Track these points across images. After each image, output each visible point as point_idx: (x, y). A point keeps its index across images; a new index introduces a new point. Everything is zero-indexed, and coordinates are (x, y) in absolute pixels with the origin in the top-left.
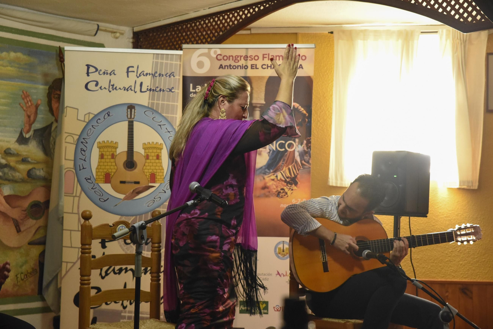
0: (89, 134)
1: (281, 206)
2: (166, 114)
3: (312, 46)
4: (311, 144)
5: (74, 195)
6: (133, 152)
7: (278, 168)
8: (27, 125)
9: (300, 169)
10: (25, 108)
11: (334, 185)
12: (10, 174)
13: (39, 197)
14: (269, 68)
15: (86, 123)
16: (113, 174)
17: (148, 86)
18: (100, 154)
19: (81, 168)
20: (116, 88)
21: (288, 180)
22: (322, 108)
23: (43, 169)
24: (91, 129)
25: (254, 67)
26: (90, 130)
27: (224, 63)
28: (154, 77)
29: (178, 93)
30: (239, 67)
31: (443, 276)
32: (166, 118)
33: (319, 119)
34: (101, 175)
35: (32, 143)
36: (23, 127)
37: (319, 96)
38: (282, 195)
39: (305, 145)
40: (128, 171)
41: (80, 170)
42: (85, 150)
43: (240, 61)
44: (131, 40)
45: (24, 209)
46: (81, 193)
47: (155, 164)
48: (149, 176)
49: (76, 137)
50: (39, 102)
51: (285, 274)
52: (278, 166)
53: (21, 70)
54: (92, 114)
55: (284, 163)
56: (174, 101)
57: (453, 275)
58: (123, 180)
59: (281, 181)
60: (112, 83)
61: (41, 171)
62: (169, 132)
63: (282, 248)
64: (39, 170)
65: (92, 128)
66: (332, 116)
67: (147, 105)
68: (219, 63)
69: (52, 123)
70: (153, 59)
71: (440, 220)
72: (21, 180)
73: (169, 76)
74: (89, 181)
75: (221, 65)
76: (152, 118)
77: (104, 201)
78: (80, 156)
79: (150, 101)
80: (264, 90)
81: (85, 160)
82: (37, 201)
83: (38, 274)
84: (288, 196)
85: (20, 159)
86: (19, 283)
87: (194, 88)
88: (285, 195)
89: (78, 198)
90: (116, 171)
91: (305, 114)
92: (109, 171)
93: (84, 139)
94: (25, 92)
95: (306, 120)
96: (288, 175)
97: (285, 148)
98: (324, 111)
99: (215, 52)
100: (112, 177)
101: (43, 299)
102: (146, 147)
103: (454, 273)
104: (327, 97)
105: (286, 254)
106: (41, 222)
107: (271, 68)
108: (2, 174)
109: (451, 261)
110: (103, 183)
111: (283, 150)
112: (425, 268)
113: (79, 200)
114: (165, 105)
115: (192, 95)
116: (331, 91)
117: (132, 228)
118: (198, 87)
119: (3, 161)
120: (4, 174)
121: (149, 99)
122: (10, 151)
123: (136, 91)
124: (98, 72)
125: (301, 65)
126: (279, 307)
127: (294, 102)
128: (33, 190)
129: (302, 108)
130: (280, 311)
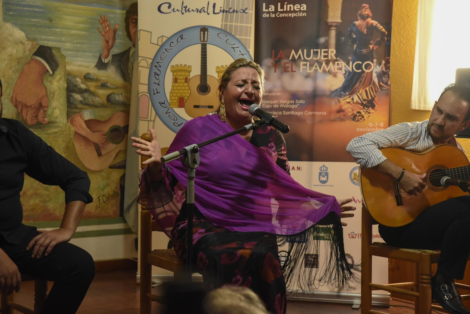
0: (162, 58)
1: (357, 130)
2: (239, 36)
4: (390, 64)
5: (149, 119)
6: (206, 76)
7: (354, 90)
8: (106, 51)
9: (377, 91)
10: (103, 33)
11: (417, 108)
12: (90, 99)
13: (118, 121)
15: (159, 47)
16: (186, 98)
17: (221, 8)
18: (173, 78)
19: (155, 92)
20: (188, 10)
21: (365, 103)
22: (406, 28)
23: (122, 94)
26: (163, 53)
29: (252, 13)
32: (240, 40)
33: (402, 40)
34: (175, 100)
35: (111, 68)
36: (102, 53)
37: (402, 16)
38: (358, 119)
39: (384, 66)
40: (202, 96)
41: (154, 94)
42: (159, 74)
45: (104, 134)
46: (155, 117)
49: (150, 61)
50: (117, 27)
51: (360, 200)
52: (354, 88)
54: (166, 37)
55: (361, 84)
56: (247, 22)
58: (197, 104)
59: (357, 104)
60: (184, 5)
61: (121, 96)
62: (243, 55)
63: (358, 174)
64: (118, 94)
65: (165, 52)
66: (416, 36)
67: (220, 27)
69: (130, 48)
72: (101, 105)
74: (163, 105)
76: (226, 40)
77: (178, 125)
78: (154, 80)
79: (224, 23)
80: (341, 8)
81: (158, 84)
82: (117, 126)
83: (119, 197)
84: (364, 120)
85: (99, 84)
86: (101, 206)
87: (267, 8)
88: (361, 119)
89: (152, 122)
90: (190, 95)
91: (384, 32)
92: (182, 95)
93: (157, 62)
94: (103, 17)
95: (385, 39)
96: (365, 98)
97: (362, 69)
98: (407, 31)
100: (185, 102)
101: (125, 221)
102: (220, 70)
104: (411, 16)
106: (121, 146)
108: (83, 98)
110: (177, 108)
111: (360, 71)
113: (154, 124)
114: (239, 27)
115: (265, 15)
116: (416, 10)
117: (184, 151)
118: (272, 7)
119: (83, 86)
120: (85, 99)
121: (222, 21)
122: (89, 76)
123: (209, 13)
126: (354, 234)
127: (373, 19)
128: (112, 115)
129: (381, 26)
130: (355, 238)
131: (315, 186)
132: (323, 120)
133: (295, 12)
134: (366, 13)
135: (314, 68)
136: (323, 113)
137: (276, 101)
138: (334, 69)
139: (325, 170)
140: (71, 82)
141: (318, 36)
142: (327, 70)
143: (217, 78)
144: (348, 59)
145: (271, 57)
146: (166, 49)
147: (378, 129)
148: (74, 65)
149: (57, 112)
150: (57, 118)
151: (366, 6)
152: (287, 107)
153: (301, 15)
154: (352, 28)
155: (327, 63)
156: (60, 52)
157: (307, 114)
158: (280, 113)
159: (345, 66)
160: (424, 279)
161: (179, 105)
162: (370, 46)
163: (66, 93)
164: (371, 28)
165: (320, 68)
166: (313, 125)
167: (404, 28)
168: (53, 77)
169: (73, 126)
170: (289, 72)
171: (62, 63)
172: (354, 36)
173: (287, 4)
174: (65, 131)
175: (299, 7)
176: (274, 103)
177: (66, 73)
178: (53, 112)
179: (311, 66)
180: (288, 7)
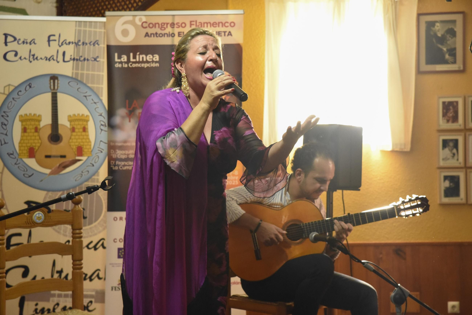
0: (10, 107)
2: (91, 84)
3: (241, 12)
6: (58, 125)
15: (5, 96)
16: (37, 148)
17: (71, 56)
18: (22, 128)
19: (3, 143)
20: (37, 58)
25: (181, 34)
26: (10, 103)
27: (150, 31)
28: (77, 46)
29: (103, 62)
30: (166, 35)
31: (377, 239)
32: (92, 88)
34: (25, 150)
37: (251, 61)
40: (53, 145)
41: (2, 145)
42: (6, 124)
43: (166, 29)
44: (55, 5)
46: (3, 169)
47: (81, 137)
48: (76, 149)
54: (12, 86)
56: (99, 71)
57: (387, 237)
58: (49, 154)
60: (32, 53)
62: (95, 103)
65: (13, 101)
66: (264, 80)
67: (70, 75)
68: (145, 31)
70: (76, 26)
71: (373, 183)
73: (93, 45)
74: (11, 156)
75: (147, 33)
76: (77, 89)
77: (28, 176)
78: (1, 130)
79: (74, 71)
81: (6, 135)
87: (119, 57)
89: (0, 174)
90: (41, 145)
92: (33, 145)
93: (4, 112)
98: (256, 76)
99: (140, 20)
100: (36, 152)
102: (71, 119)
103: (388, 235)
104: (259, 61)
110: (27, 158)
113: (2, 176)
114: (90, 75)
115: (117, 65)
116: (263, 56)
118: (124, 57)
121: (73, 69)
123: (58, 61)
124: (16, 42)
125: (230, 32)
133: (147, 62)
147: (233, 177)
153: (154, 65)
167: (253, 73)
173: (139, 55)
175: (151, 57)
176: (129, 153)
180: (141, 57)
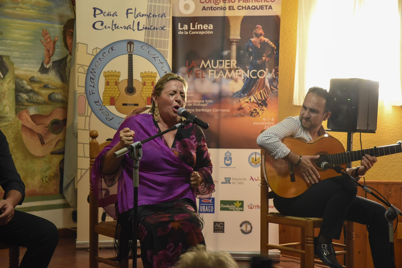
0: (96, 65)
1: (254, 124)
2: (159, 48)
4: (279, 72)
5: (86, 115)
6: (133, 80)
7: (251, 92)
8: (47, 58)
9: (269, 93)
10: (45, 44)
11: (298, 104)
12: (35, 97)
13: (58, 116)
14: (244, 9)
15: (94, 57)
16: (116, 98)
17: (144, 25)
18: (106, 82)
19: (91, 93)
20: (118, 27)
21: (259, 102)
22: (288, 41)
23: (60, 93)
24: (98, 61)
25: (231, 8)
27: (206, 5)
28: (149, 17)
29: (169, 30)
30: (219, 9)
31: (388, 178)
32: (159, 51)
33: (285, 50)
34: (107, 99)
35: (52, 72)
36: (44, 60)
37: (285, 31)
38: (255, 115)
39: (274, 73)
40: (129, 96)
41: (90, 95)
42: (94, 78)
43: (219, 3)
45: (46, 126)
46: (91, 114)
47: (150, 90)
48: (146, 99)
49: (86, 68)
50: (56, 39)
51: (257, 179)
52: (251, 91)
53: (42, 12)
54: (99, 48)
55: (257, 88)
56: (165, 37)
57: (396, 177)
58: (125, 103)
59: (253, 103)
60: (114, 23)
61: (60, 95)
62: (162, 63)
63: (255, 158)
64: (58, 94)
66: (296, 47)
67: (143, 41)
68: (202, 5)
69: (67, 56)
70: (148, 2)
71: (385, 133)
72: (43, 103)
73: (161, 17)
74: (97, 103)
75: (204, 7)
76: (148, 51)
77: (109, 120)
78: (90, 83)
79: (146, 38)
80: (240, 28)
81: (94, 87)
82: (57, 119)
83: (59, 178)
84: (259, 116)
85: (42, 85)
86: (44, 185)
87: (182, 27)
88: (257, 115)
90: (119, 95)
91: (273, 47)
92: (113, 95)
93: (92, 69)
94: (44, 31)
95: (274, 52)
96: (259, 98)
97: (257, 76)
98: (289, 44)
100: (116, 101)
101: (64, 198)
102: (143, 76)
103: (396, 176)
104: (292, 32)
105: (258, 163)
106: (60, 136)
107: (245, 9)
108: (28, 97)
109: (394, 166)
110: (109, 105)
111: (256, 77)
112: (372, 172)
113: (90, 119)
114: (158, 41)
115: (180, 33)
116: (296, 27)
117: (130, 148)
118: (185, 26)
119: (29, 87)
120: (30, 97)
121: (145, 36)
122: (34, 79)
123: (134, 30)
124: (103, 14)
125: (270, 6)
126: (252, 206)
127: (265, 37)
128: (53, 111)
129: (271, 43)
130: (253, 208)
131: (222, 168)
132: (227, 116)
133: (204, 30)
134: (260, 32)
135: (219, 75)
136: (227, 111)
137: (190, 101)
138: (236, 76)
139: (229, 155)
140: (19, 84)
141: (223, 50)
142: (230, 76)
143: (141, 82)
144: (246, 68)
145: (186, 66)
146: (99, 58)
147: (270, 123)
148: (21, 70)
149: (7, 109)
150: (7, 113)
151: (259, 27)
152: (198, 105)
153: (209, 32)
154: (249, 43)
155: (230, 71)
156: (10, 60)
157: (214, 111)
158: (193, 110)
159: (244, 73)
160: (309, 240)
161: (110, 103)
162: (263, 58)
163: (15, 93)
164: (263, 44)
165: (224, 75)
166: (219, 120)
167: (287, 41)
168: (4, 80)
169: (21, 121)
170: (200, 77)
171: (11, 68)
172: (251, 50)
173: (197, 24)
174: (14, 125)
175: (207, 26)
176: (188, 102)
177: (15, 76)
178: (4, 109)
179: (217, 73)
180: (198, 26)
